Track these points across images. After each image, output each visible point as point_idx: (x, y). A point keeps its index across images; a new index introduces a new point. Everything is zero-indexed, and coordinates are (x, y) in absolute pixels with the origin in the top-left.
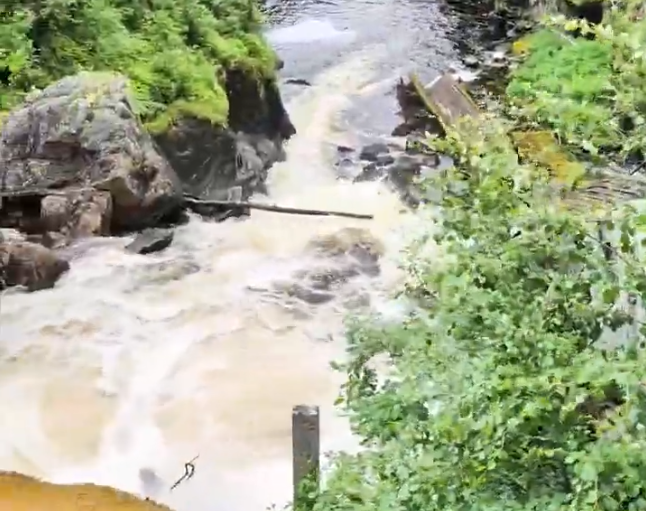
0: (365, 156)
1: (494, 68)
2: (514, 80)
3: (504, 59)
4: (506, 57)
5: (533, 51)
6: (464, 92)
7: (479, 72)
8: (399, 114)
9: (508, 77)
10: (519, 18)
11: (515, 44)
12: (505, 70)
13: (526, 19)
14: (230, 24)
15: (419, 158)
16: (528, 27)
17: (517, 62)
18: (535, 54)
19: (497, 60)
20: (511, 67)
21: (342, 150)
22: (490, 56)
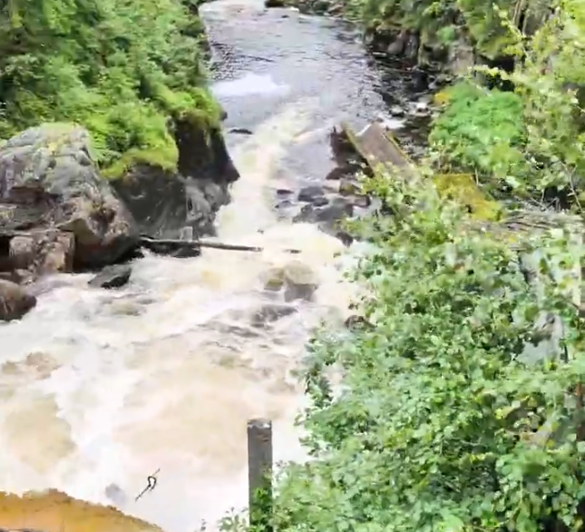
0: (302, 197)
1: (418, 117)
2: (436, 128)
3: (427, 110)
4: (429, 107)
5: (453, 101)
6: (392, 139)
7: (404, 120)
8: (333, 159)
9: (430, 125)
10: (439, 72)
11: (436, 95)
12: (428, 119)
13: (447, 72)
14: (178, 79)
15: (351, 199)
16: (448, 80)
17: (438, 111)
18: (454, 104)
19: (420, 110)
20: (433, 116)
21: (281, 192)
22: (415, 106)
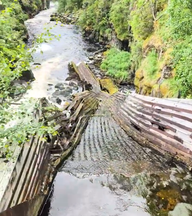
0: (56, 87)
1: (97, 60)
2: (103, 64)
3: (101, 57)
4: (102, 56)
5: (109, 54)
6: (88, 68)
7: (93, 61)
9: (102, 62)
10: (106, 44)
11: (104, 52)
12: (101, 61)
13: (108, 45)
15: (72, 87)
16: (109, 47)
17: (104, 58)
18: (109, 56)
19: (99, 57)
20: (103, 59)
22: (97, 56)
